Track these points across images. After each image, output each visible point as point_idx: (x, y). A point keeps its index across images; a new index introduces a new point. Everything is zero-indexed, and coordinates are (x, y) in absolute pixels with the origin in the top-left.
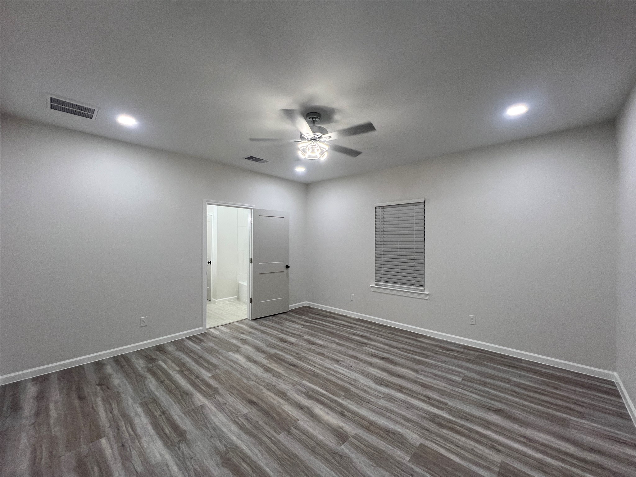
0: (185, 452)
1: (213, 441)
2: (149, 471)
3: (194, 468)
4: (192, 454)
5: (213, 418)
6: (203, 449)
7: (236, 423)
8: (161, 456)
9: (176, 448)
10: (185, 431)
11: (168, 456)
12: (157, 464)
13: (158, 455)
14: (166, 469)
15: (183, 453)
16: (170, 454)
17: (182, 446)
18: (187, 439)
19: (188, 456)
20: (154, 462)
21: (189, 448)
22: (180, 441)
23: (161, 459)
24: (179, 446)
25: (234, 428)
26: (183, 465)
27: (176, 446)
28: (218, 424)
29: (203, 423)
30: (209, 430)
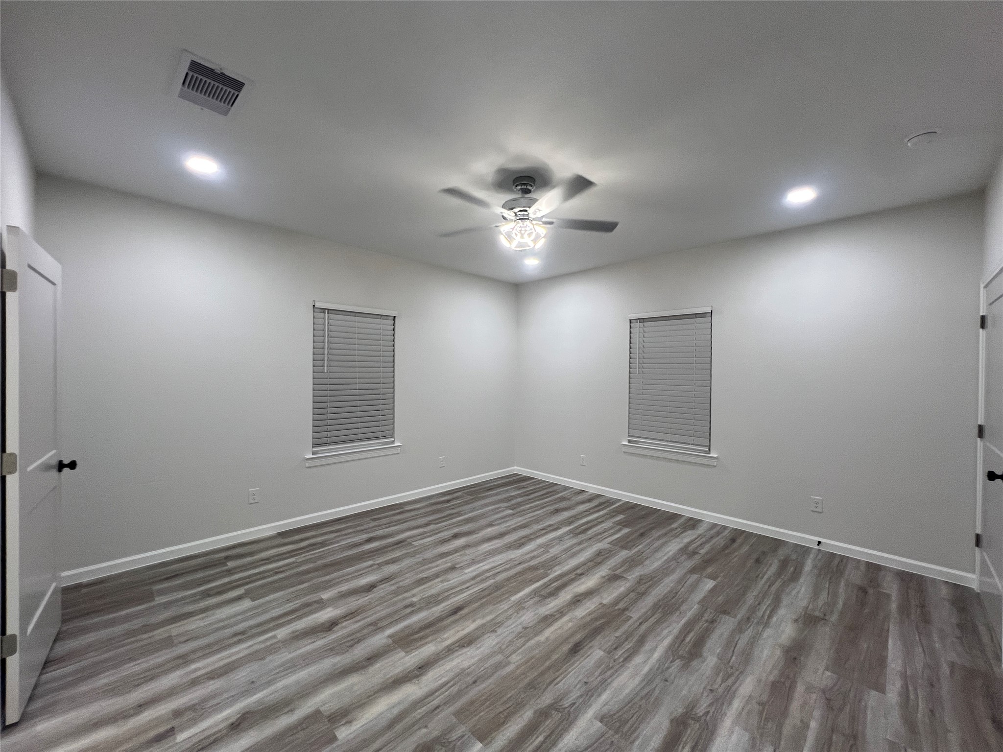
0: (708, 702)
1: (672, 677)
2: (762, 735)
3: (722, 683)
4: (705, 694)
5: (627, 691)
6: (690, 683)
7: (628, 658)
8: (732, 732)
9: (708, 718)
10: (672, 721)
11: (727, 722)
12: (746, 730)
13: (734, 738)
14: (744, 713)
15: (711, 705)
16: (723, 721)
17: (701, 711)
18: (685, 711)
19: (711, 696)
20: (747, 737)
21: (698, 700)
22: (693, 719)
23: (737, 728)
24: (703, 716)
25: (638, 659)
26: (726, 696)
27: (705, 720)
28: (637, 680)
29: (644, 701)
30: (655, 688)
